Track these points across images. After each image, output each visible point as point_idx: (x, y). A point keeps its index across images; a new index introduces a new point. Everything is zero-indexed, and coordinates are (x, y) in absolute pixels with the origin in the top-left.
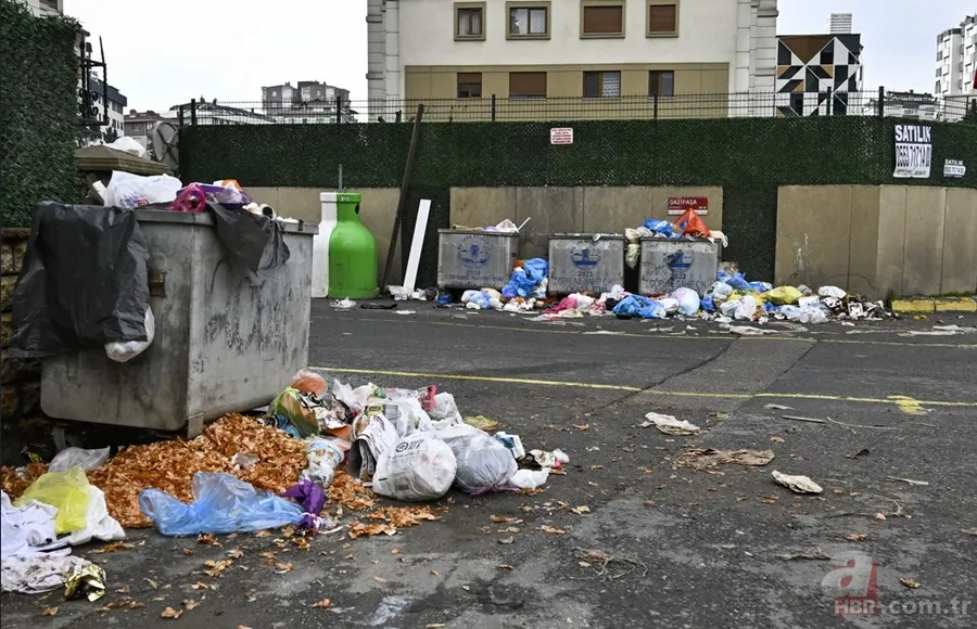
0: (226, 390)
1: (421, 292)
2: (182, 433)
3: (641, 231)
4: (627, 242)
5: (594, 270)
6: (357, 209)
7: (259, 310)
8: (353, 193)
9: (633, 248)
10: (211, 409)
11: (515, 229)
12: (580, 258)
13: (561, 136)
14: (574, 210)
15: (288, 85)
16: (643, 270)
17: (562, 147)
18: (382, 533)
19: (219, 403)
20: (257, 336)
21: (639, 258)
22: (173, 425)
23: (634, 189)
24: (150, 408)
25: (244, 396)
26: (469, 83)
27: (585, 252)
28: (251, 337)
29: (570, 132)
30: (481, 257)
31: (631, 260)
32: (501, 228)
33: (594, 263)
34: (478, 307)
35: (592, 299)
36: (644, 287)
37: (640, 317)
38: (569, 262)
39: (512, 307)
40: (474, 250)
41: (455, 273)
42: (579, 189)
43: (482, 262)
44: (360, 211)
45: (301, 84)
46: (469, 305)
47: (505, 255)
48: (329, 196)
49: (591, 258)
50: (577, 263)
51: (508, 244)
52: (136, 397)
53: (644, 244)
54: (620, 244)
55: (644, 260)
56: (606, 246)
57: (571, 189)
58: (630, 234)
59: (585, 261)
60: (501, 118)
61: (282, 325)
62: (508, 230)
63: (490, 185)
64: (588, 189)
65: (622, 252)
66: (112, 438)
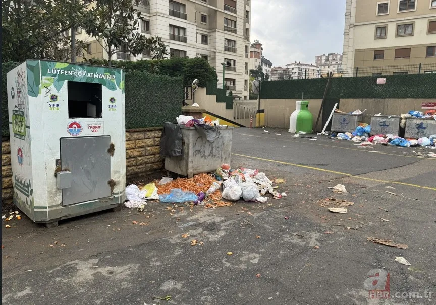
0: (201, 167)
1: (327, 132)
2: (187, 177)
3: (407, 115)
4: (401, 119)
5: (387, 128)
6: (307, 106)
7: (212, 148)
8: (306, 101)
9: (403, 121)
10: (195, 172)
11: (361, 113)
12: (382, 124)
13: (381, 81)
14: (384, 107)
15: (324, 55)
16: (406, 129)
17: (381, 85)
18: (212, 207)
19: (198, 170)
20: (211, 154)
21: (405, 125)
22: (186, 175)
23: (408, 100)
24: (182, 170)
25: (207, 169)
26: (379, 54)
27: (384, 122)
28: (209, 155)
29: (385, 79)
30: (346, 122)
31: (402, 125)
32: (355, 113)
33: (387, 126)
34: (342, 139)
35: (383, 139)
36: (406, 135)
37: (399, 146)
38: (378, 125)
39: (354, 139)
40: (344, 120)
41: (337, 127)
42: (387, 99)
43: (347, 124)
44: (308, 107)
45: (329, 55)
46: (339, 138)
47: (355, 121)
48: (298, 102)
49: (386, 124)
50: (381, 125)
51: (356, 118)
52: (180, 167)
53: (408, 120)
54: (398, 119)
55: (407, 125)
56: (392, 120)
57: (383, 99)
58: (403, 116)
59: (384, 125)
60: (358, 75)
61: (220, 152)
62: (358, 113)
63: (353, 98)
64: (389, 99)
65: (399, 123)
66: (174, 176)
